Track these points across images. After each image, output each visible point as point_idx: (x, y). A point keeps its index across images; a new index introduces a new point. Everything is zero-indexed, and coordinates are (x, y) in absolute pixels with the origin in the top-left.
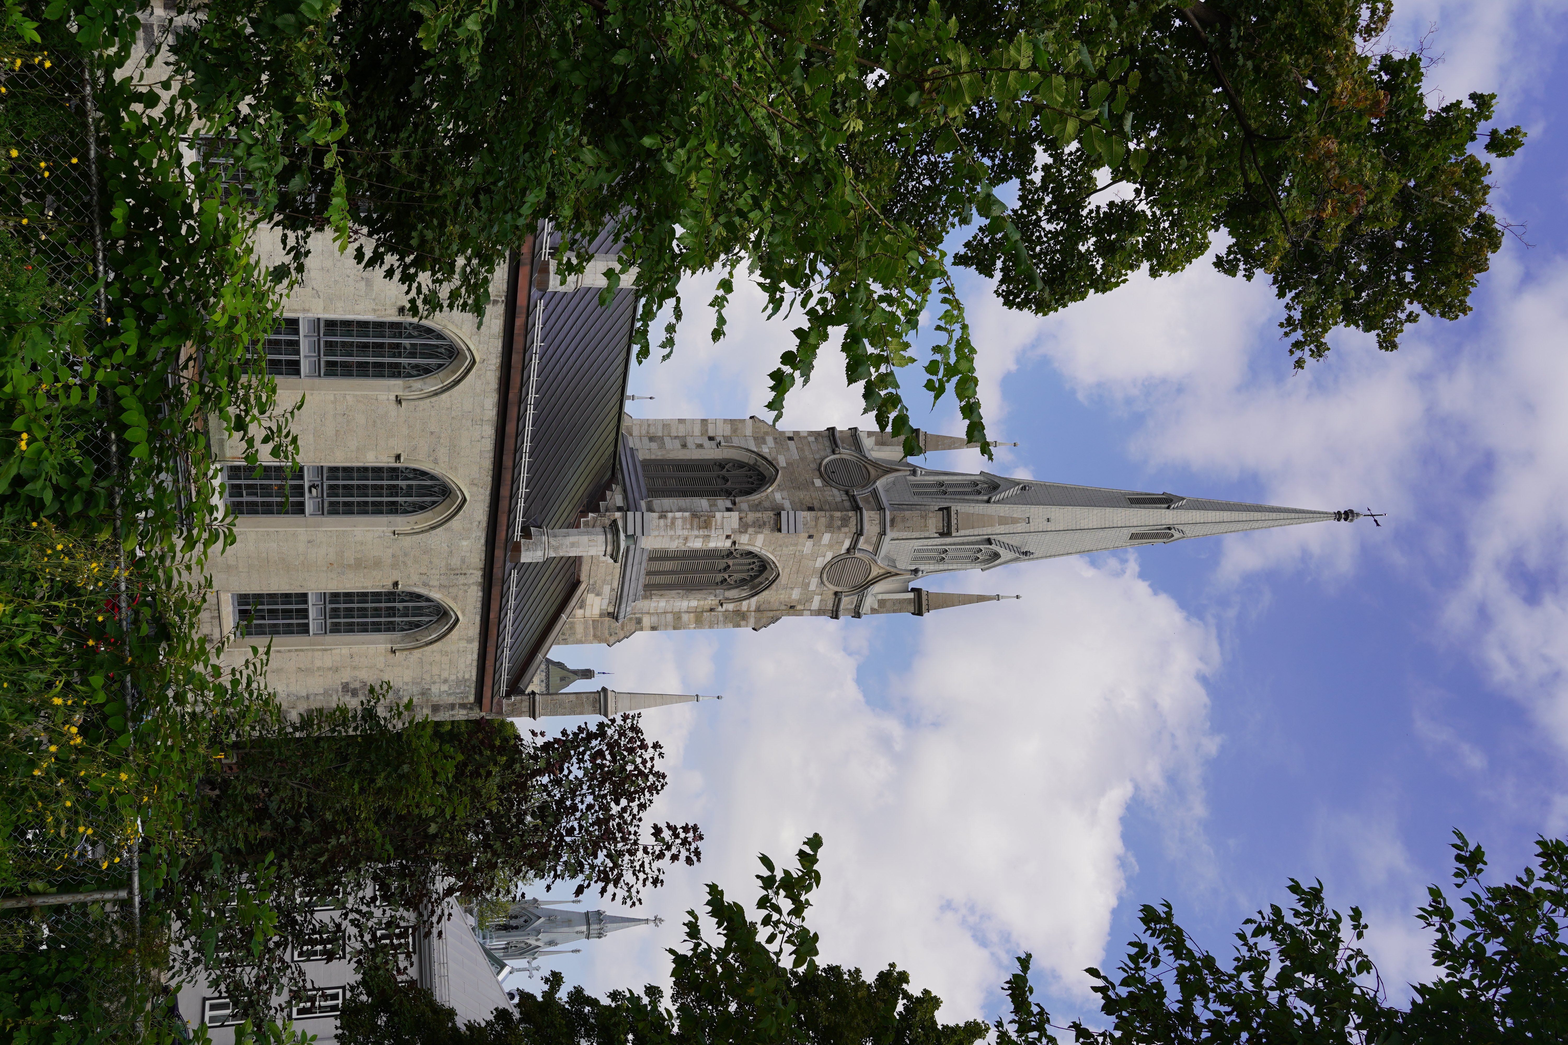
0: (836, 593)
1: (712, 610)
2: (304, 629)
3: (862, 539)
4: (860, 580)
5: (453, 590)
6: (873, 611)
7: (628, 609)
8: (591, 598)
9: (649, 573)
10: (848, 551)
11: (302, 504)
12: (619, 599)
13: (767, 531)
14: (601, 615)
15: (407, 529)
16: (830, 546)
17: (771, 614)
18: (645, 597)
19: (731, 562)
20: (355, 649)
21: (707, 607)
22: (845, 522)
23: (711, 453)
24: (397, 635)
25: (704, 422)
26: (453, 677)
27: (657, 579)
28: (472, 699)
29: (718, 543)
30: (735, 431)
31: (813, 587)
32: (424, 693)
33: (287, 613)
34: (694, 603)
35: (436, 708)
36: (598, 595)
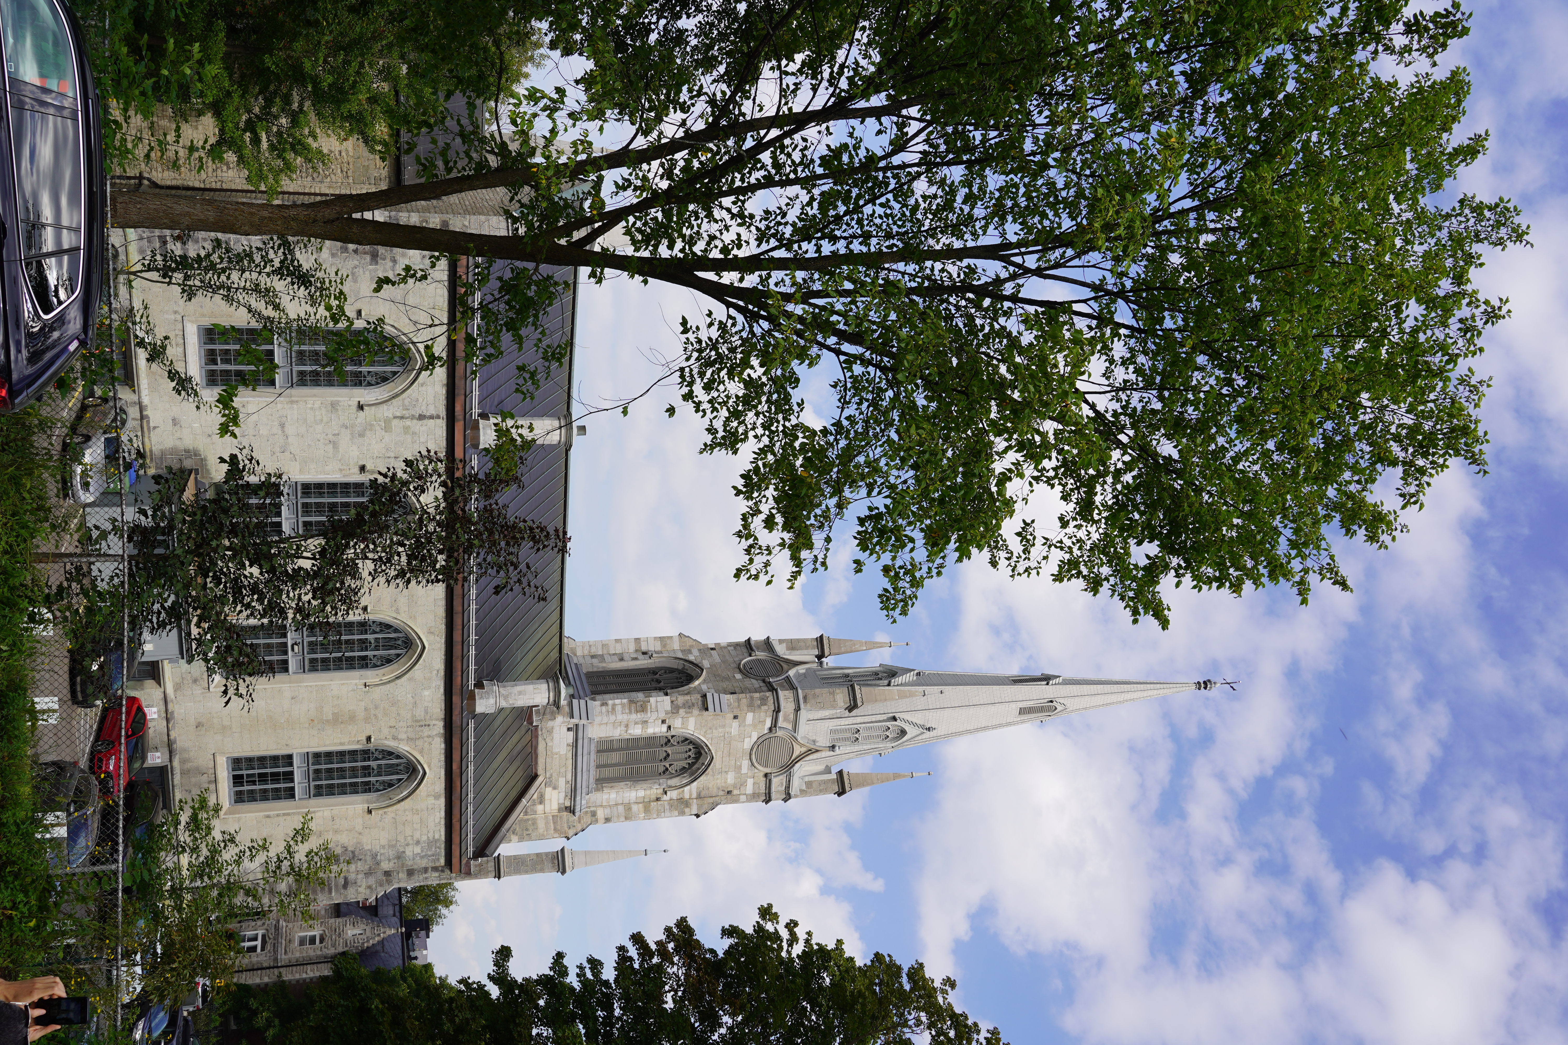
0: (766, 775)
1: (658, 799)
2: (290, 794)
3: (781, 715)
4: (785, 760)
5: (419, 743)
6: (803, 792)
7: (582, 802)
8: (549, 792)
9: (598, 767)
10: (770, 729)
11: (286, 662)
12: (573, 792)
13: (696, 712)
14: (560, 810)
15: (376, 680)
16: (754, 726)
17: (711, 800)
18: (597, 790)
19: (669, 750)
20: (337, 810)
21: (654, 797)
22: (764, 701)
23: (643, 663)
24: (373, 796)
25: (637, 640)
26: (424, 838)
27: (608, 772)
28: (442, 861)
29: (656, 729)
30: (664, 646)
31: (744, 770)
32: (400, 856)
33: (275, 777)
34: (641, 793)
35: (410, 873)
36: (555, 788)
